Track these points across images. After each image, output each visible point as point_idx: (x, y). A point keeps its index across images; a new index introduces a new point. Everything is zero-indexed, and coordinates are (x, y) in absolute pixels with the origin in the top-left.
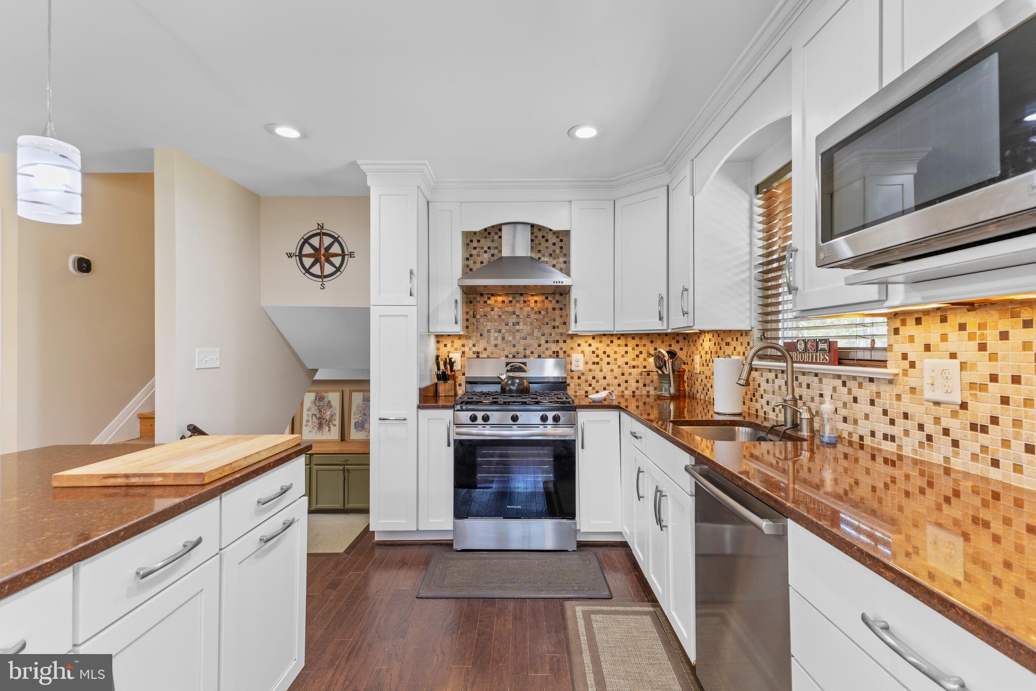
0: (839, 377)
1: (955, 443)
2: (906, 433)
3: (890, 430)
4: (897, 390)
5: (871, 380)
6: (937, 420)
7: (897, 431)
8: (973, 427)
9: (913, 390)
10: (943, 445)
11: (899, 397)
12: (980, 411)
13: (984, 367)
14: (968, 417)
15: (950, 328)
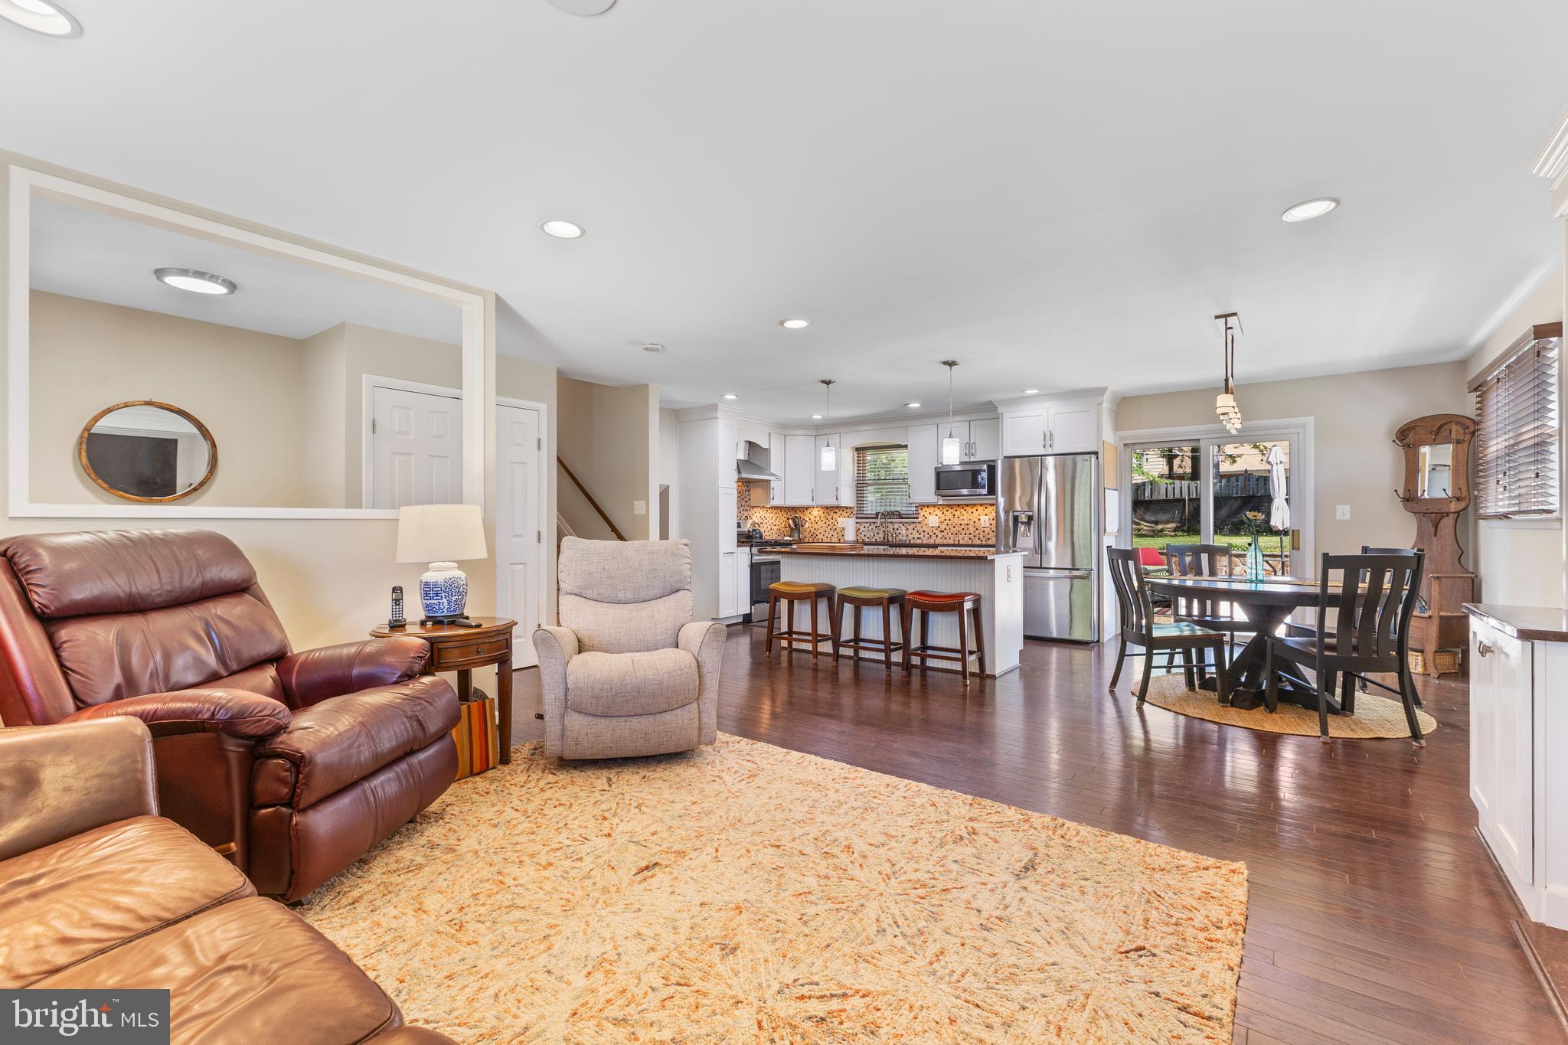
0: (901, 523)
1: (937, 536)
2: (924, 536)
3: (919, 536)
4: (921, 525)
6: (932, 531)
8: (941, 531)
9: (926, 524)
10: (934, 537)
11: (922, 527)
12: (943, 527)
13: (943, 518)
14: (940, 529)
15: (936, 509)
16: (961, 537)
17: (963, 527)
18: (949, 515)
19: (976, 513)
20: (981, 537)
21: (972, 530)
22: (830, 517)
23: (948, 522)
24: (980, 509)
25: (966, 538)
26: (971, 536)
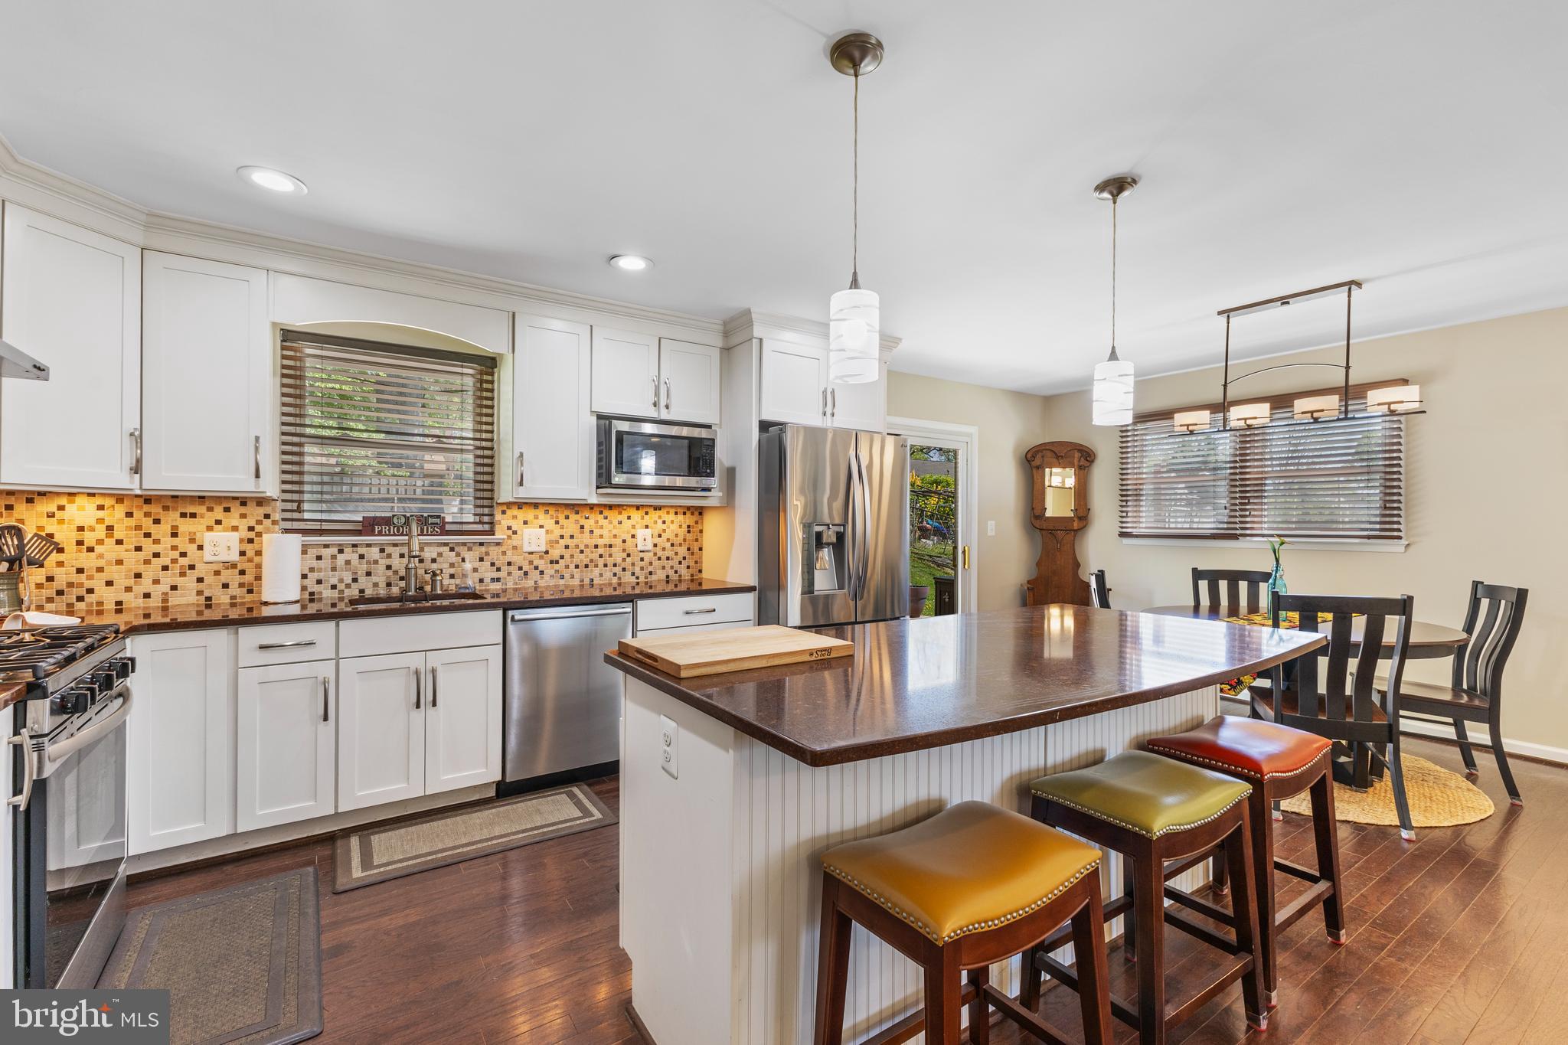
0: (446, 544)
1: (542, 573)
2: (509, 574)
3: (496, 575)
4: (503, 548)
5: (481, 544)
6: (531, 563)
7: (502, 574)
8: (552, 562)
9: (515, 548)
10: (534, 575)
11: (504, 553)
12: (555, 554)
13: (558, 532)
14: (549, 557)
15: (540, 512)
16: (597, 571)
17: (601, 551)
18: (570, 525)
19: (627, 524)
20: (637, 570)
21: (618, 556)
22: (165, 528)
23: (567, 541)
24: (636, 515)
25: (608, 574)
26: (617, 570)
